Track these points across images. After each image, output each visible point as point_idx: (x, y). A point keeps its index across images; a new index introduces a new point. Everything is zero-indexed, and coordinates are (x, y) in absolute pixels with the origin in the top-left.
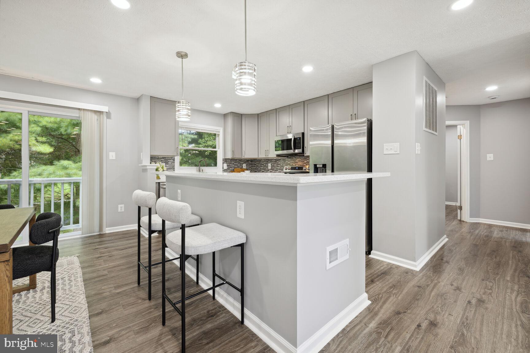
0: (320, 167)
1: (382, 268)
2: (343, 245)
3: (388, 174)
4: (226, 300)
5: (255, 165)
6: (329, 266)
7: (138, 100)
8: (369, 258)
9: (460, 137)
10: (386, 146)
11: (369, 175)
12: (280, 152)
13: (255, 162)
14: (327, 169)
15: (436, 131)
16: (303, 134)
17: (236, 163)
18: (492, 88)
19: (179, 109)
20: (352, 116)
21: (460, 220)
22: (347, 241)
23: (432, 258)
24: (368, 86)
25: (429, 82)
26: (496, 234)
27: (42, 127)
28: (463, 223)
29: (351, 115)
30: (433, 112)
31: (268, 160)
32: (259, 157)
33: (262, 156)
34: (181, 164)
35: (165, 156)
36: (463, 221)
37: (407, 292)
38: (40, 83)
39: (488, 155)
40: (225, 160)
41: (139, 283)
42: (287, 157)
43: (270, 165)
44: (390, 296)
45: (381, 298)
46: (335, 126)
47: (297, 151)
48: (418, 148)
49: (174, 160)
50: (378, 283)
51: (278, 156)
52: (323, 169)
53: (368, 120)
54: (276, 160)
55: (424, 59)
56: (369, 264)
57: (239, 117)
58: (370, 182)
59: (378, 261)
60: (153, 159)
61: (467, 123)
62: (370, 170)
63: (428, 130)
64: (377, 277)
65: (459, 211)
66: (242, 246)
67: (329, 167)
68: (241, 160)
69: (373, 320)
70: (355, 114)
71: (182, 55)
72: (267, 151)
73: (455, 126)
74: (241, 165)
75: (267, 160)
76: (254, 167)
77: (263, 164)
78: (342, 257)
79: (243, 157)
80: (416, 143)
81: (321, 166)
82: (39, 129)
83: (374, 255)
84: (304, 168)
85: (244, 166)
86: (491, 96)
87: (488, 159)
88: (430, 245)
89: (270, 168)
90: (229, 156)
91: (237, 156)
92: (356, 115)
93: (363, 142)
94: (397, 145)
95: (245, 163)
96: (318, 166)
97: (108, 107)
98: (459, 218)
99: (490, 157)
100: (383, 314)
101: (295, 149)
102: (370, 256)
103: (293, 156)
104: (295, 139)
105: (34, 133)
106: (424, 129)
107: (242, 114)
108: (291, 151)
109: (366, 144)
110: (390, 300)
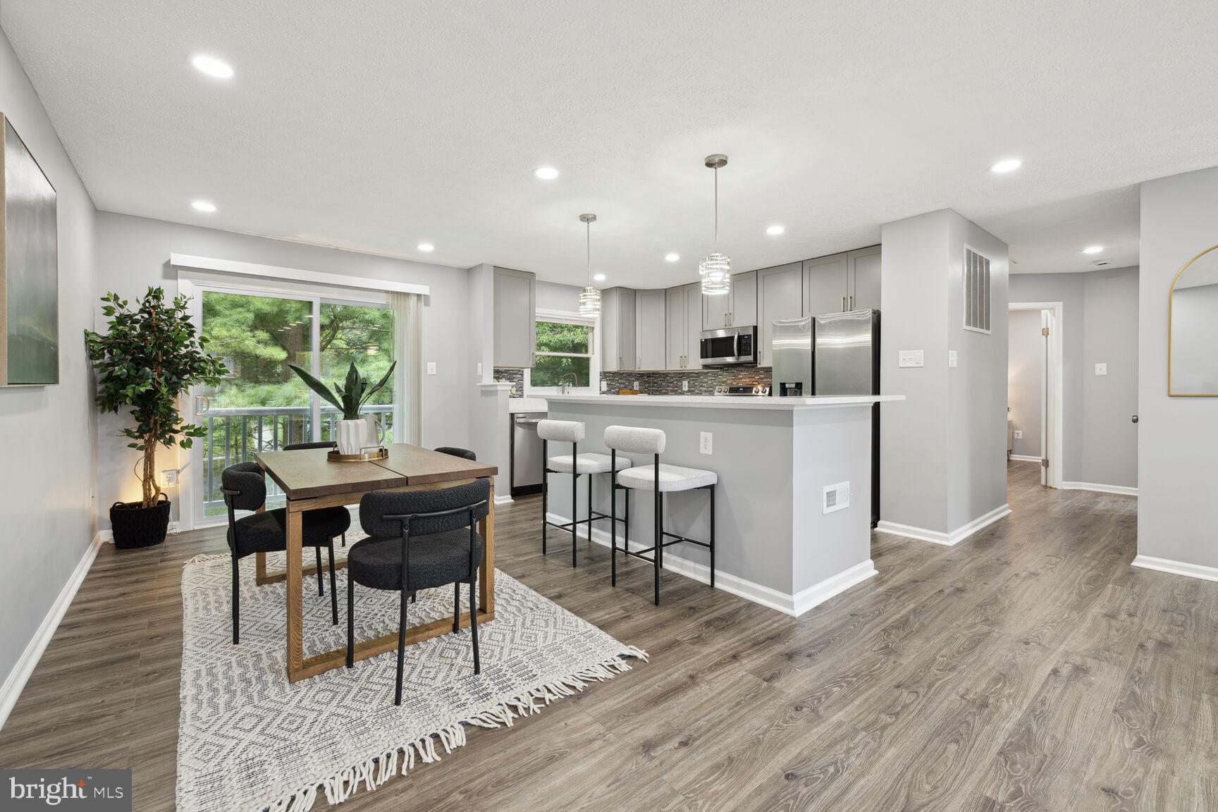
0: (791, 388)
1: (895, 542)
2: (842, 487)
3: (903, 398)
4: (682, 566)
5: (656, 383)
6: (827, 510)
7: (469, 272)
8: (874, 532)
9: (1046, 332)
10: (903, 354)
11: (875, 399)
12: (709, 361)
13: (656, 378)
14: (803, 390)
15: (988, 328)
16: (755, 328)
17: (621, 379)
18: (1093, 250)
19: (585, 300)
20: (846, 300)
21: (1046, 486)
22: (847, 484)
23: (976, 532)
24: (874, 250)
25: (973, 250)
26: (1101, 506)
27: (254, 312)
28: (1048, 489)
29: (844, 299)
30: (981, 297)
31: (682, 375)
32: (668, 369)
33: (674, 366)
34: (534, 384)
35: (509, 367)
36: (1051, 488)
37: (930, 565)
38: (336, 252)
39: (1098, 366)
40: (605, 375)
41: (544, 552)
42: (721, 368)
43: (685, 383)
44: (906, 568)
45: (893, 569)
46: (817, 319)
47: (743, 359)
48: (953, 358)
49: (522, 375)
50: (888, 556)
51: (705, 367)
52: (796, 392)
53: (874, 312)
54: (698, 374)
55: (964, 217)
56: (874, 538)
57: (630, 295)
58: (876, 408)
59: (888, 535)
60: (498, 374)
61: (1059, 306)
62: (876, 390)
63: (971, 328)
64: (887, 551)
65: (1043, 468)
66: (712, 488)
67: (807, 386)
68: (630, 374)
69: (881, 586)
70: (851, 298)
71: (586, 218)
72: (684, 358)
73: (1038, 311)
74: (631, 383)
75: (679, 374)
76: (653, 386)
77: (672, 382)
78: (842, 504)
79: (637, 369)
80: (950, 351)
81: (793, 386)
82: (251, 316)
83: (884, 527)
84: (754, 389)
85: (636, 385)
86: (1099, 261)
87: (1098, 372)
88: (975, 513)
89: (685, 388)
90: (613, 367)
91: (628, 368)
92: (853, 299)
93: (865, 342)
94: (920, 353)
95: (637, 380)
96: (787, 386)
97: (428, 287)
98: (1043, 483)
99: (1101, 369)
100: (895, 582)
101: (739, 355)
102: (876, 529)
103: (732, 367)
104: (739, 337)
105: (243, 323)
106: (965, 327)
107: (635, 290)
108: (730, 360)
109: (870, 344)
110: (905, 571)
